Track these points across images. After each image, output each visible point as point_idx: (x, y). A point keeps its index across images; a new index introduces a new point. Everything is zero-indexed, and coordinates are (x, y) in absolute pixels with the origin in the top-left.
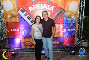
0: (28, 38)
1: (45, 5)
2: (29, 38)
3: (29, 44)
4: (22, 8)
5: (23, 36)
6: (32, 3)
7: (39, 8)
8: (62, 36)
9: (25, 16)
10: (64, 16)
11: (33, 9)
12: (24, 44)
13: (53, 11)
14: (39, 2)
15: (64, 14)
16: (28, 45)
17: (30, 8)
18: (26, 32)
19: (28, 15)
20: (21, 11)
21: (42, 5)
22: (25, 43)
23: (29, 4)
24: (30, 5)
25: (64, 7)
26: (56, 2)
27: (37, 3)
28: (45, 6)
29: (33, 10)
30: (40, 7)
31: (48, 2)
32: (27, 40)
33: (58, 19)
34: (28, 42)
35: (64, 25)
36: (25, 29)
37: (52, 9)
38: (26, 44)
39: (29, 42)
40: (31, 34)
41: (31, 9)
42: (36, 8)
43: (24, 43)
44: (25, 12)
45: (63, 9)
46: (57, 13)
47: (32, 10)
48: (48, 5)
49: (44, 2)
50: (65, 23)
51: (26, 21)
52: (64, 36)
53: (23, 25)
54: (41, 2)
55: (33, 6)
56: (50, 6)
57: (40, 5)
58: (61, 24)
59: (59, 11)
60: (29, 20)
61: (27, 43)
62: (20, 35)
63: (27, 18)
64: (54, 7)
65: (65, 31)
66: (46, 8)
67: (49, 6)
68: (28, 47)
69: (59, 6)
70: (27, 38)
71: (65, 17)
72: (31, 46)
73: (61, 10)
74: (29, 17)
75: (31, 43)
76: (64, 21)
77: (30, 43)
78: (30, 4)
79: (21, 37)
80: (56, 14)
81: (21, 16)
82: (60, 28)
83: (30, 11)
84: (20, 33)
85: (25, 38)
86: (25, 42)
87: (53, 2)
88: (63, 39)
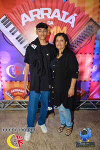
0: (18, 82)
1: (57, 11)
2: (21, 81)
3: (20, 94)
4: (4, 17)
5: (8, 76)
6: (27, 4)
7: (43, 17)
8: (87, 80)
9: (13, 34)
10: (96, 39)
11: (28, 19)
12: (10, 93)
13: (73, 26)
14: (44, 4)
15: (96, 33)
16: (17, 95)
17: (24, 16)
18: (13, 69)
19: (18, 33)
20: (2, 22)
21: (50, 10)
22: (12, 91)
23: (21, 7)
24: (22, 9)
25: (98, 19)
26: (81, 6)
27: (39, 5)
28: (56, 14)
29: (30, 20)
30: (45, 16)
31: (63, 4)
32: (17, 84)
33: (84, 43)
34: (19, 88)
35: (95, 56)
36: (11, 63)
37: (71, 21)
38: (13, 93)
39: (21, 89)
40: (23, 74)
41: (26, 19)
42: (35, 18)
43: (9, 91)
44: (12, 26)
45: (95, 22)
46: (82, 31)
47: (28, 22)
48: (63, 12)
49: (54, 4)
50: (96, 53)
51: (13, 45)
52: (93, 80)
53: (8, 53)
54: (49, 4)
55: (31, 12)
56: (68, 14)
57: (46, 11)
58: (88, 55)
59: (87, 26)
60: (21, 43)
61: (16, 90)
62: (2, 74)
63: (17, 38)
64: (76, 17)
65: (95, 68)
66: (59, 19)
67: (65, 13)
68: (18, 99)
69: (88, 16)
70: (16, 81)
71: (99, 40)
72: (25, 98)
73: (91, 24)
74: (20, 36)
75: (24, 91)
76: (94, 49)
77: (22, 91)
78: (23, 7)
79: (4, 79)
80: (80, 33)
81: (3, 34)
82: (85, 63)
83: (24, 24)
84: (2, 70)
85: (11, 80)
86: (12, 89)
87: (76, 6)
88: (89, 86)
